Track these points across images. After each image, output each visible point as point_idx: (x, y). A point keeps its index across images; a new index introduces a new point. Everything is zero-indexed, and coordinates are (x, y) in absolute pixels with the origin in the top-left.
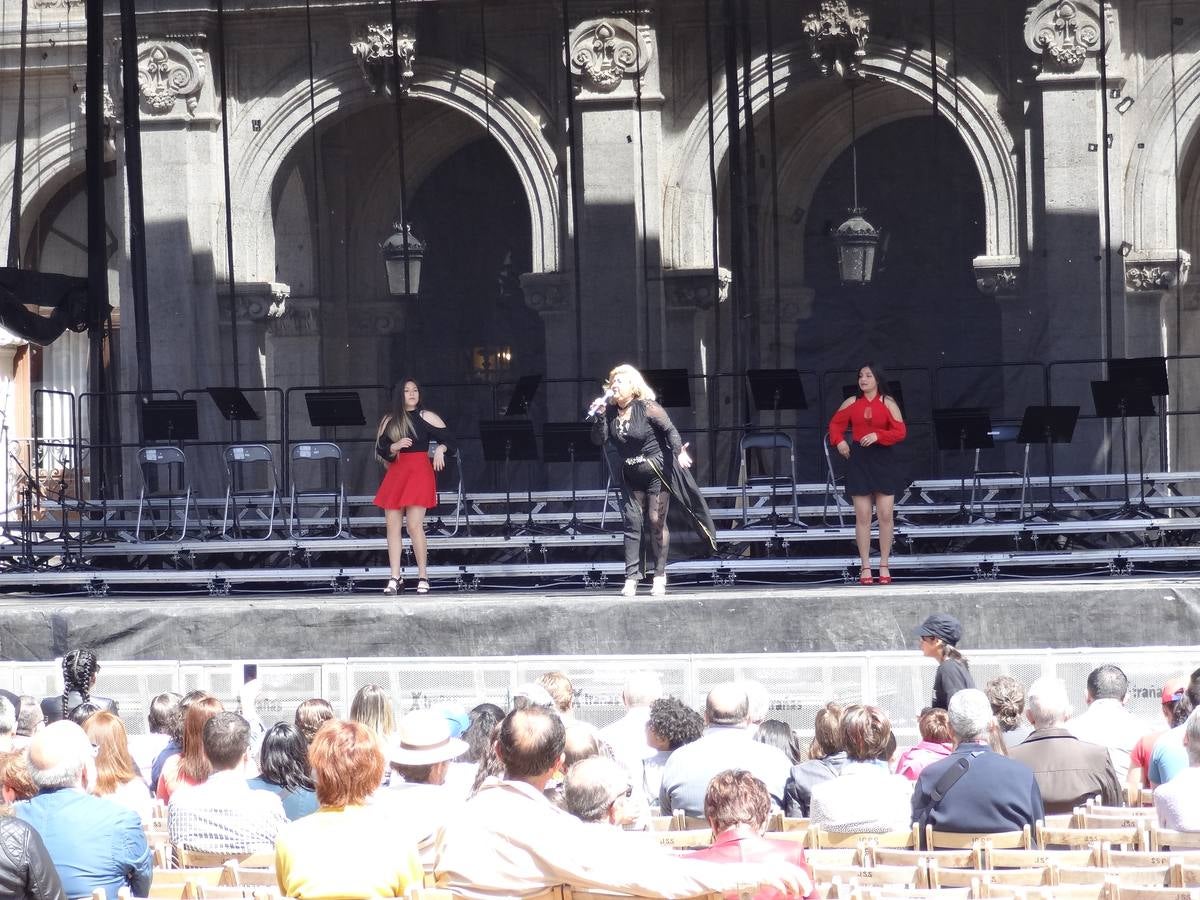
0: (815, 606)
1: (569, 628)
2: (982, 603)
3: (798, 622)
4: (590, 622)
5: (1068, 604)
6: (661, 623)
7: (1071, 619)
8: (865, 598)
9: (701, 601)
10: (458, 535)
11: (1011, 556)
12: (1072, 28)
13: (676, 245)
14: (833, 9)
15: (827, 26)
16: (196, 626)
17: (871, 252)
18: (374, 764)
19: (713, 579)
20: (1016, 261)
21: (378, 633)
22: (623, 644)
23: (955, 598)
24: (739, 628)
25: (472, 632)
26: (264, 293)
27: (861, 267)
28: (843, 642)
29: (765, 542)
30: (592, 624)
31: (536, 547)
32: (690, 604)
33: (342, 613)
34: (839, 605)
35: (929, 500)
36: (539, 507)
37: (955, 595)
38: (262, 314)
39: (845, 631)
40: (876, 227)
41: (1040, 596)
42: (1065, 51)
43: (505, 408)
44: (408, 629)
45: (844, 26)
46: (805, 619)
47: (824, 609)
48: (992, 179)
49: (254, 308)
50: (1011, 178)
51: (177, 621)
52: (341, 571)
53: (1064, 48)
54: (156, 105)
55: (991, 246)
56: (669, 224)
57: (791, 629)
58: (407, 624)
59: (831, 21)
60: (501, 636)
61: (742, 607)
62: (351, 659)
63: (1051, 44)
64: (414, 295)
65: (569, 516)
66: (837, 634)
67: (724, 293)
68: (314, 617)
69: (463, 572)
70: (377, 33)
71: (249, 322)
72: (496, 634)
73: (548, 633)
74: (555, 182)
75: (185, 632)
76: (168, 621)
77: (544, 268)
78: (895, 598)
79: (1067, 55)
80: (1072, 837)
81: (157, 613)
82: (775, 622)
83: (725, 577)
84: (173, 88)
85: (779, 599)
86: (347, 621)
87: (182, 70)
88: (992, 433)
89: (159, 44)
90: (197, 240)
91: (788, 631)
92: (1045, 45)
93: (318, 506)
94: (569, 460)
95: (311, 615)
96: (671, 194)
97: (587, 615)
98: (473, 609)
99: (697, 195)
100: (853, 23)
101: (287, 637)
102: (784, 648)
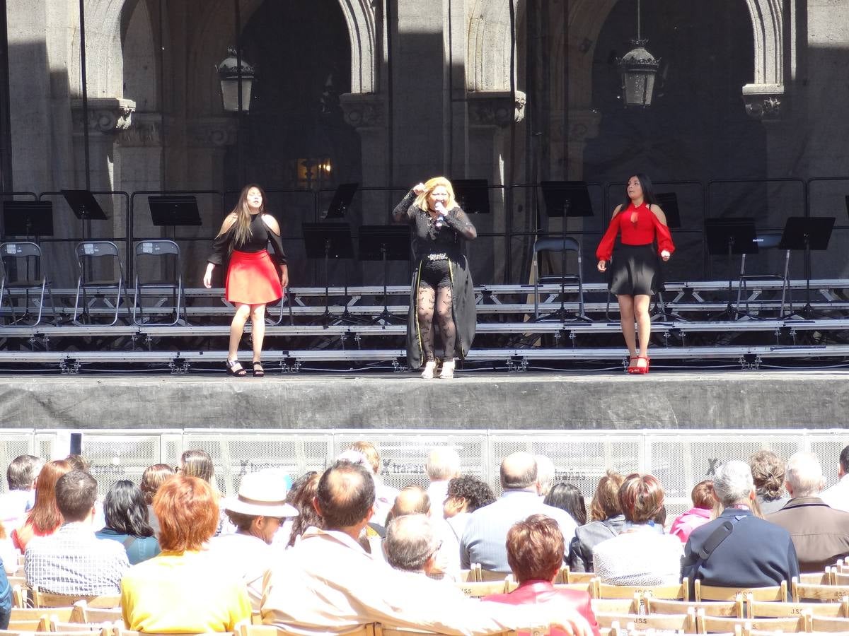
0: (597, 390)
1: (380, 406)
2: (746, 389)
3: (583, 404)
4: (399, 401)
5: (822, 391)
6: (461, 402)
7: (824, 404)
8: (643, 383)
9: (497, 384)
10: (282, 324)
11: (772, 349)
13: (478, 70)
16: (49, 399)
17: (652, 79)
18: (210, 514)
19: (507, 366)
20: (780, 89)
21: (210, 408)
22: (427, 421)
23: (722, 384)
24: (531, 408)
25: (293, 408)
26: (113, 108)
27: (642, 92)
28: (623, 422)
29: (554, 334)
30: (400, 403)
31: (351, 335)
32: (487, 386)
33: (179, 390)
34: (618, 389)
35: (700, 299)
36: (354, 300)
37: (723, 382)
38: (111, 126)
39: (624, 412)
40: (656, 58)
41: (797, 383)
43: (326, 212)
44: (237, 405)
46: (589, 401)
47: (607, 392)
48: (760, 16)
49: (104, 121)
50: (777, 16)
51: (33, 396)
52: (179, 354)
55: (758, 76)
56: (473, 51)
57: (576, 410)
58: (237, 401)
60: (318, 412)
61: (533, 390)
62: (186, 430)
64: (246, 111)
65: (380, 309)
66: (617, 415)
67: (520, 114)
68: (154, 393)
69: (286, 356)
71: (100, 134)
72: (314, 412)
73: (360, 411)
74: (372, 11)
75: (39, 404)
76: (24, 395)
77: (361, 89)
78: (669, 383)
80: (824, 592)
81: (15, 387)
82: (563, 403)
83: (518, 364)
85: (566, 383)
86: (183, 396)
88: (758, 240)
90: (55, 59)
91: (574, 412)
93: (158, 297)
94: (381, 259)
95: (151, 393)
96: (475, 26)
97: (395, 395)
98: (295, 388)
99: (499, 25)
101: (128, 411)
102: (570, 426)
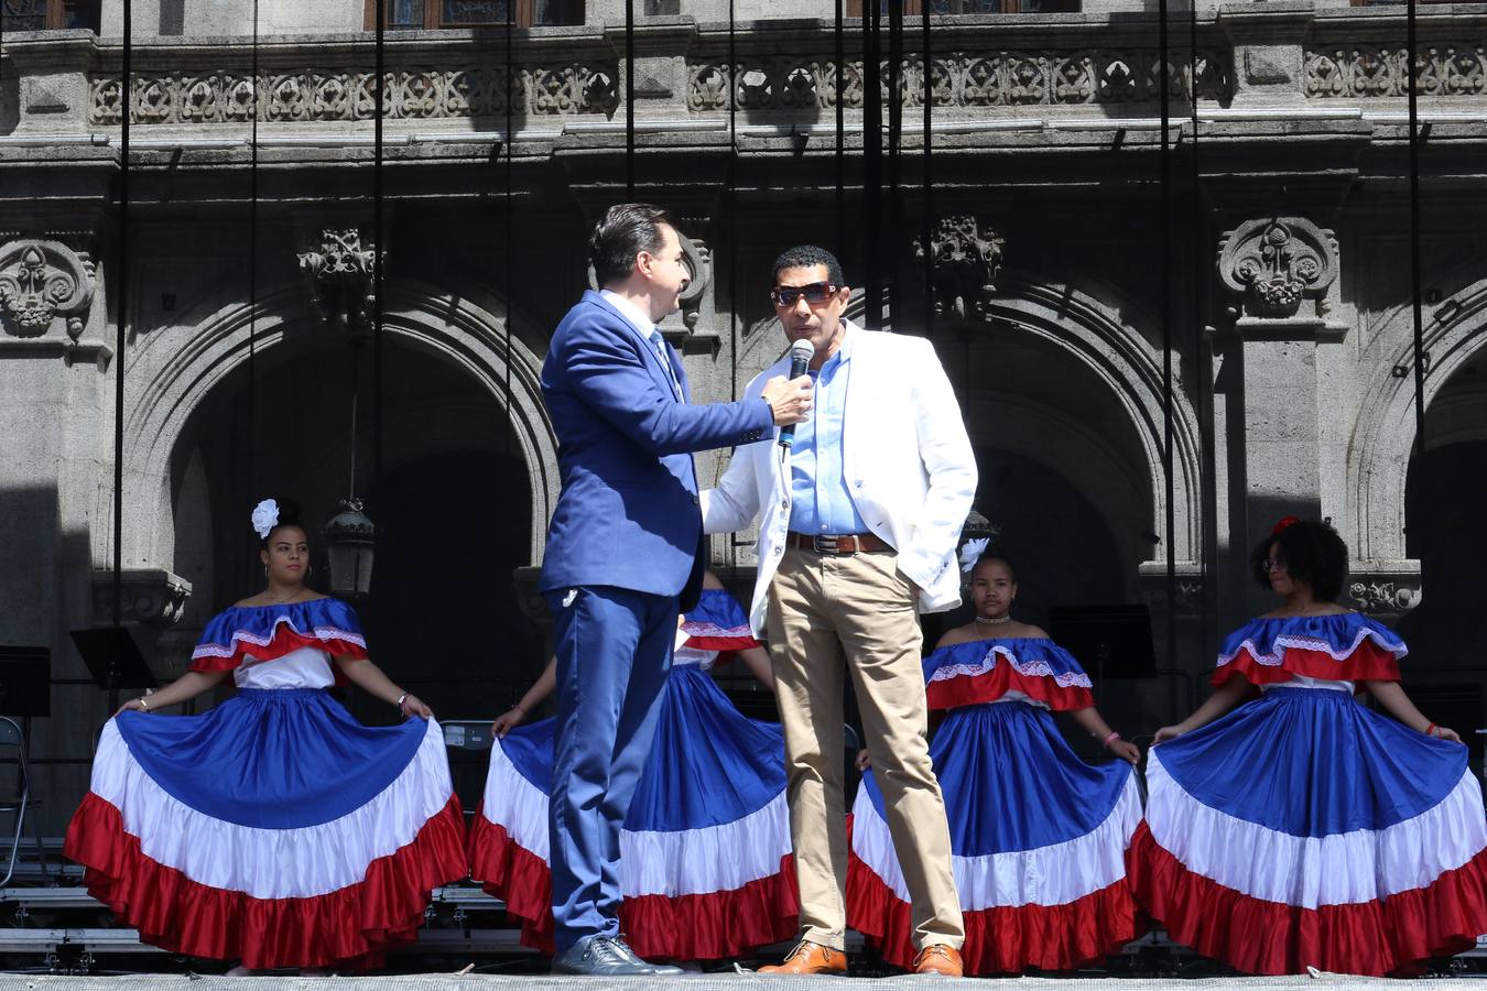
12: (1285, 259)
14: (957, 227)
15: (949, 248)
42: (1275, 288)
45: (971, 249)
49: (143, 603)
53: (1274, 284)
54: (25, 323)
59: (955, 243)
63: (1258, 278)
70: (334, 241)
79: (1280, 293)
84: (50, 301)
87: (61, 278)
89: (35, 243)
92: (1248, 280)
100: (983, 246)
